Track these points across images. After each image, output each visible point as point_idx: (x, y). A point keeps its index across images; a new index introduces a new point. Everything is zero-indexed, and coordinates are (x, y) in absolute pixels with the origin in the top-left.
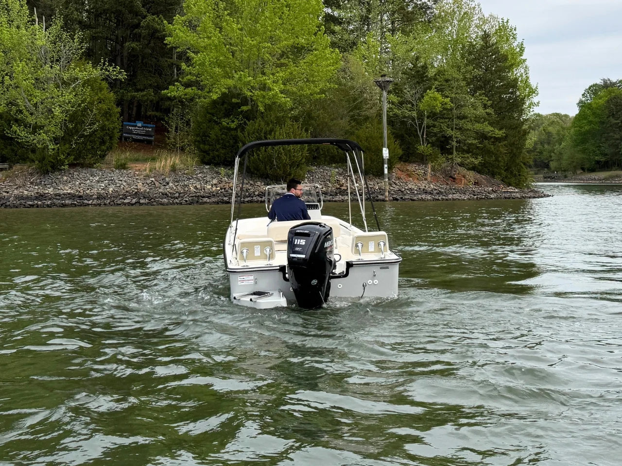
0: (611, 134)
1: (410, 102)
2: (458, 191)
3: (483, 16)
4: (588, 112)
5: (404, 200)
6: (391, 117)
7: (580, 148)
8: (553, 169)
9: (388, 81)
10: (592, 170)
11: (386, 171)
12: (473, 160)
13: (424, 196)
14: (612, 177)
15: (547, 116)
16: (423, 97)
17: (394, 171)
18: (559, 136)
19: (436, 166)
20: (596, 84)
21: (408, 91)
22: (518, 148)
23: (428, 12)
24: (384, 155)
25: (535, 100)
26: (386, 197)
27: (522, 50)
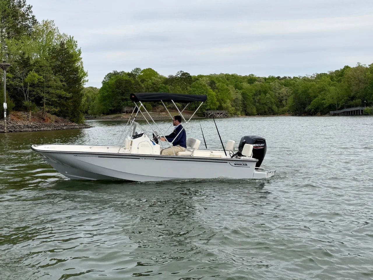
0: (117, 97)
1: (19, 78)
2: (46, 126)
3: (60, 34)
4: (107, 86)
5: (16, 132)
6: (8, 86)
7: (103, 103)
8: (89, 114)
9: (7, 65)
10: (108, 114)
11: (5, 116)
12: (55, 109)
13: (27, 129)
14: (117, 117)
15: (87, 88)
16: (27, 75)
17: (9, 116)
18: (92, 98)
19: (34, 113)
20: (111, 73)
21: (19, 71)
22: (78, 103)
23: (29, 29)
24: (4, 107)
25: (86, 78)
26: (5, 130)
27: (80, 53)
